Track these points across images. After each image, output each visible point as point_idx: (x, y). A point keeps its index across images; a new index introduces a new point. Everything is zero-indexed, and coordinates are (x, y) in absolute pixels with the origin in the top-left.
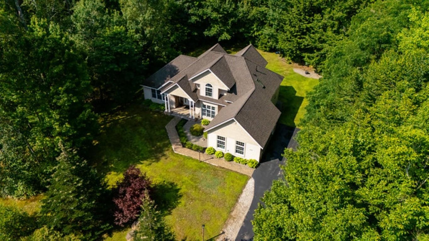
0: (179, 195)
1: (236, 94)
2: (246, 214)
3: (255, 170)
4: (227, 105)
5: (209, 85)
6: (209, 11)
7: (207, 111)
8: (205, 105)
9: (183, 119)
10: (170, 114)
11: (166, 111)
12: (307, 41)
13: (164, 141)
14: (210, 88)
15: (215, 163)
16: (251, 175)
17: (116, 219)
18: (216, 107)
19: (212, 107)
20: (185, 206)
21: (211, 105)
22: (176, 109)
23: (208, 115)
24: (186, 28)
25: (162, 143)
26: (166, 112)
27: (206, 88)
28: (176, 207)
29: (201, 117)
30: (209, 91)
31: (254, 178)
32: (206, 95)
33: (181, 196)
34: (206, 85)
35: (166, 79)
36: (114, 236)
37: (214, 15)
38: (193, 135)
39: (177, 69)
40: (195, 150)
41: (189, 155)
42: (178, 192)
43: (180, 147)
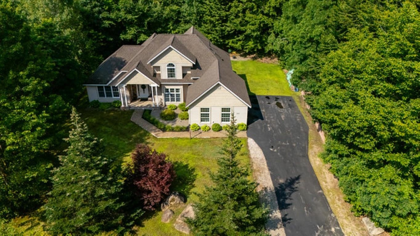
0: (191, 169)
1: (201, 69)
2: (266, 165)
3: (247, 132)
4: (194, 82)
5: (170, 65)
6: (122, 13)
7: (171, 95)
8: (168, 89)
9: (145, 110)
10: (128, 109)
11: (123, 106)
12: (229, 27)
13: (139, 132)
14: (172, 67)
15: (205, 136)
16: (246, 136)
17: (146, 202)
18: (181, 88)
19: (177, 89)
20: (204, 176)
21: (175, 87)
22: (132, 104)
23: (173, 100)
24: (100, 34)
25: (138, 134)
26: (123, 108)
27: (168, 69)
28: (195, 179)
29: (164, 104)
30: (171, 72)
31: (251, 137)
32: (169, 77)
33: (193, 170)
34: (168, 66)
35: (113, 73)
36: (145, 225)
37: (129, 17)
38: (166, 120)
39: (123, 60)
40: (179, 131)
41: (175, 136)
42: (188, 167)
43: (159, 132)
